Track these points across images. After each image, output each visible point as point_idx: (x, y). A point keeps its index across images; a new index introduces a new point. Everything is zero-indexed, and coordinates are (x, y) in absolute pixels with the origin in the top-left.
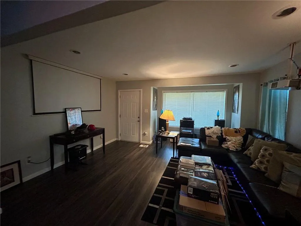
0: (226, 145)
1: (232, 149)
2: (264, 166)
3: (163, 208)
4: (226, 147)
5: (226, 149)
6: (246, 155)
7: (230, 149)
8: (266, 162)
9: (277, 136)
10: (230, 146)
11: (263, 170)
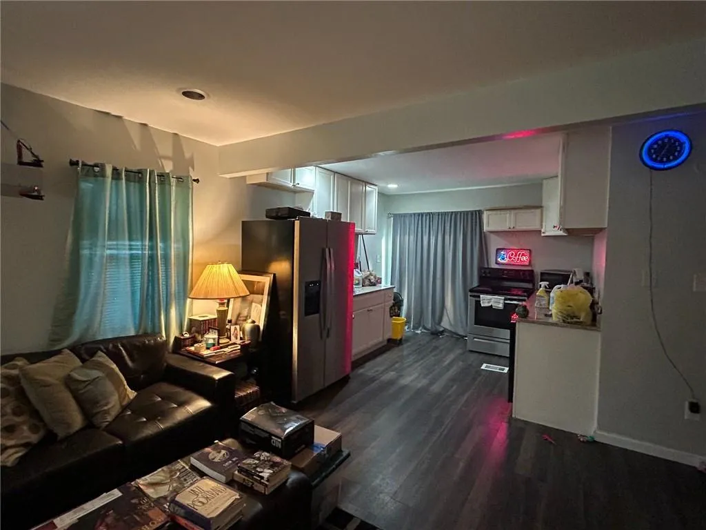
2: (26, 428)
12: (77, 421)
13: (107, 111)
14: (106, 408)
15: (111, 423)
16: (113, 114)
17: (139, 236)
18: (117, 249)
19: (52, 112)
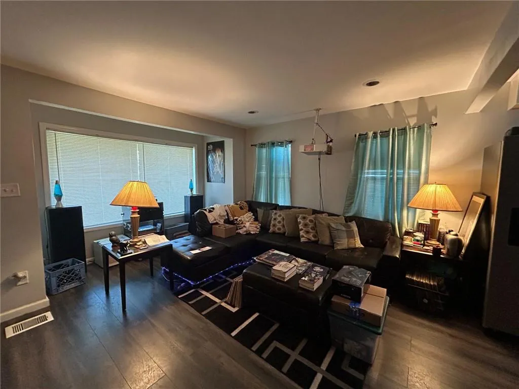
0: (245, 229)
1: (254, 231)
2: (312, 234)
3: (324, 367)
4: (246, 231)
5: (246, 234)
6: (274, 233)
7: (252, 233)
8: (311, 231)
9: (281, 203)
10: (250, 229)
11: (313, 239)
12: (327, 241)
13: (373, 104)
14: (338, 242)
15: (338, 249)
16: (377, 104)
17: (402, 167)
18: (375, 174)
19: (342, 116)
